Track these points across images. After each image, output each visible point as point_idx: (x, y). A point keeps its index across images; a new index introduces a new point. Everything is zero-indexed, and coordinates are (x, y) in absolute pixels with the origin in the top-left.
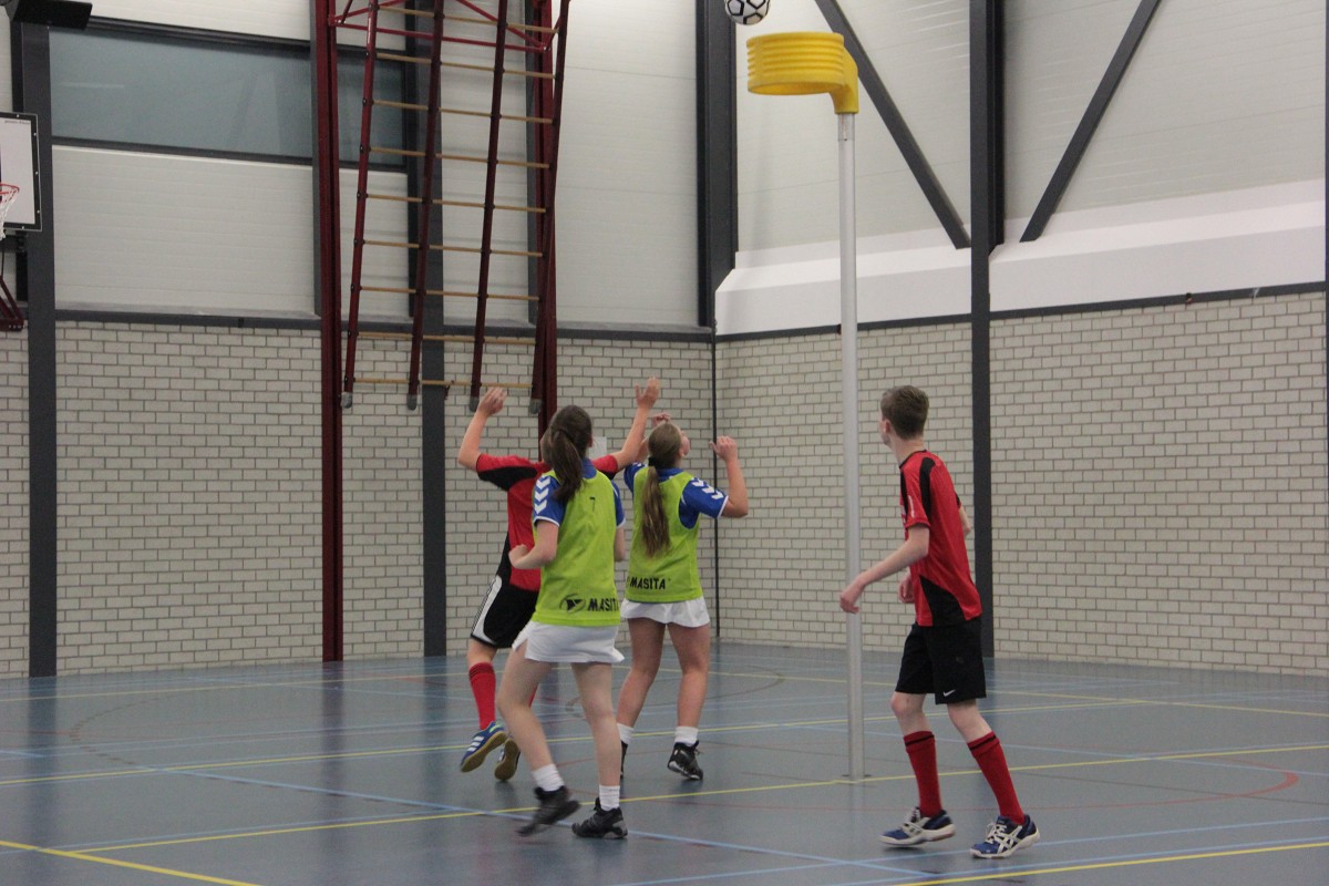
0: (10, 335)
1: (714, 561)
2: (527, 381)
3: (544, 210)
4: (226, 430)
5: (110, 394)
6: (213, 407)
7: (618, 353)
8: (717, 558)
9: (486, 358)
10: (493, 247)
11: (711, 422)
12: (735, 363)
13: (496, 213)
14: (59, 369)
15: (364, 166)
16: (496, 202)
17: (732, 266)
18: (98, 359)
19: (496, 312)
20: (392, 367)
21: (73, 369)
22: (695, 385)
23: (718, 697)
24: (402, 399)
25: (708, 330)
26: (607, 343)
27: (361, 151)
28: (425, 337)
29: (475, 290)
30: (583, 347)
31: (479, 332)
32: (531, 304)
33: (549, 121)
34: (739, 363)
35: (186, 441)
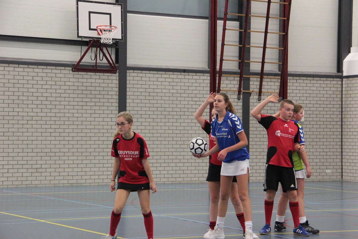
0: (113, 75)
1: (341, 153)
2: (278, 91)
3: (285, 34)
4: (179, 106)
5: (143, 94)
6: (175, 99)
7: (309, 82)
8: (342, 152)
9: (264, 83)
10: (267, 46)
11: (341, 105)
12: (349, 85)
13: (268, 35)
14: (128, 86)
15: (225, 19)
16: (268, 31)
17: (349, 52)
18: (140, 82)
19: (268, 68)
20: (233, 86)
21: (132, 86)
22: (335, 93)
23: (342, 199)
24: (236, 97)
25: (340, 74)
26: (305, 78)
27: (225, 15)
28: (244, 76)
29: (261, 60)
30: (297, 80)
31: (262, 75)
32: (279, 65)
33: (288, 3)
34: (351, 85)
35: (167, 109)
